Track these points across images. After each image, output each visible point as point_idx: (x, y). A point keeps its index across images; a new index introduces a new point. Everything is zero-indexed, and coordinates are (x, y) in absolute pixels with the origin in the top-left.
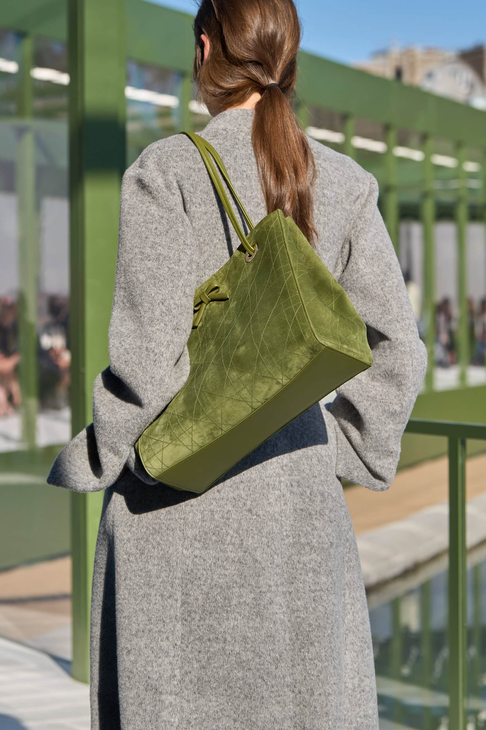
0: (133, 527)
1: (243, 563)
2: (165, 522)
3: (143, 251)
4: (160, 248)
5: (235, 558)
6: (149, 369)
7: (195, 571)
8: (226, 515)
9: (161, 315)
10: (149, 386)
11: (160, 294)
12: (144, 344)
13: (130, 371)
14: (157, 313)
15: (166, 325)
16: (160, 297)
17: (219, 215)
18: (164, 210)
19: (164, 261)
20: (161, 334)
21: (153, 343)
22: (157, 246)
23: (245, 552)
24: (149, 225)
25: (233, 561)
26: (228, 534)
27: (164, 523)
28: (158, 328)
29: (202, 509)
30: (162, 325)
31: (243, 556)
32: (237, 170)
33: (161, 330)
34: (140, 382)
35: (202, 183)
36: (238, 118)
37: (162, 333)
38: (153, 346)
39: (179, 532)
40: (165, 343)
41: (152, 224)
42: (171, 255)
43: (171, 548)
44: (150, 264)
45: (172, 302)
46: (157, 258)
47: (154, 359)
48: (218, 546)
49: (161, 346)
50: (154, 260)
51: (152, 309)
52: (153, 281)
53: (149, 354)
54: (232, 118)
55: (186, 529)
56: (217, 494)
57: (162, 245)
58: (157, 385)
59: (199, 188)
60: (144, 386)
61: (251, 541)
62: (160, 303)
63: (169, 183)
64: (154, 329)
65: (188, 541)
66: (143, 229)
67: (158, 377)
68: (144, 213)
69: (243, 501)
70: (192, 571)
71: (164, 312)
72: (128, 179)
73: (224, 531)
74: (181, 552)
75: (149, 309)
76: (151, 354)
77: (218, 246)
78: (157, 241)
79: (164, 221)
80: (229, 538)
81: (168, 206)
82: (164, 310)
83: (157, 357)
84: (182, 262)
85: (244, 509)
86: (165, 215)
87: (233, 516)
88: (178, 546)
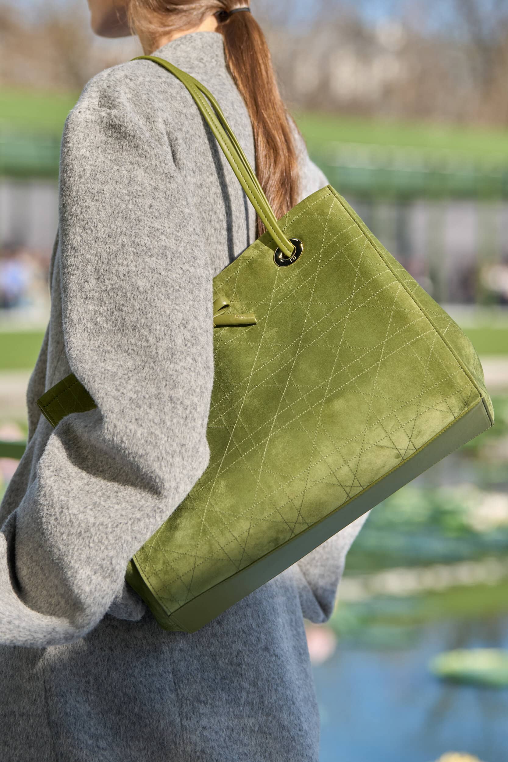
0: (91, 694)
1: (265, 733)
2: (143, 681)
3: (137, 240)
4: (163, 237)
5: (254, 726)
6: (177, 431)
7: (208, 751)
8: (235, 659)
9: (186, 345)
10: (177, 459)
11: (178, 311)
12: (163, 391)
13: (146, 435)
14: (179, 341)
15: (195, 360)
16: (180, 316)
17: (219, 191)
18: (159, 177)
19: (174, 259)
20: (191, 376)
21: (180, 390)
22: (157, 234)
23: (268, 715)
24: (140, 200)
25: (252, 731)
26: (242, 689)
27: (141, 682)
28: (184, 365)
29: (198, 654)
30: (189, 359)
31: (266, 721)
32: (239, 122)
33: (190, 369)
34: (163, 452)
35: (198, 137)
36: (213, 44)
37: (191, 373)
38: (181, 394)
39: (169, 693)
40: (198, 390)
41: (144, 198)
42: (181, 250)
43: (161, 722)
44: (152, 262)
45: (196, 323)
46: (162, 254)
47: (184, 416)
48: (231, 710)
49: (192, 395)
50: (158, 255)
51: (171, 336)
52: (163, 290)
53: (176, 408)
54: (206, 45)
55: (179, 687)
56: (218, 627)
57: (165, 233)
58: (188, 457)
59: (194, 146)
60: (169, 458)
61: (274, 698)
62: (181, 326)
63: (160, 134)
64: (178, 367)
65: (187, 704)
66: (130, 206)
67: (190, 445)
68: (126, 181)
69: (255, 634)
70: (203, 751)
71: (188, 341)
72: (84, 124)
73: (236, 683)
74: (180, 725)
75: (165, 334)
76: (178, 406)
77: (212, 238)
78: (157, 225)
79: (160, 195)
80: (244, 694)
81: (166, 171)
82: (189, 337)
83: (188, 412)
84: (198, 261)
85: (259, 646)
86: (161, 186)
87: (246, 660)
88: (173, 716)
